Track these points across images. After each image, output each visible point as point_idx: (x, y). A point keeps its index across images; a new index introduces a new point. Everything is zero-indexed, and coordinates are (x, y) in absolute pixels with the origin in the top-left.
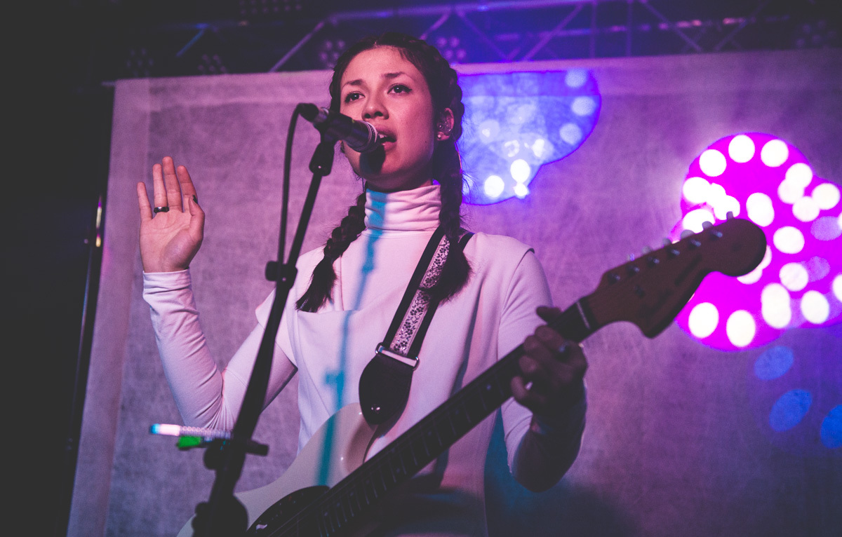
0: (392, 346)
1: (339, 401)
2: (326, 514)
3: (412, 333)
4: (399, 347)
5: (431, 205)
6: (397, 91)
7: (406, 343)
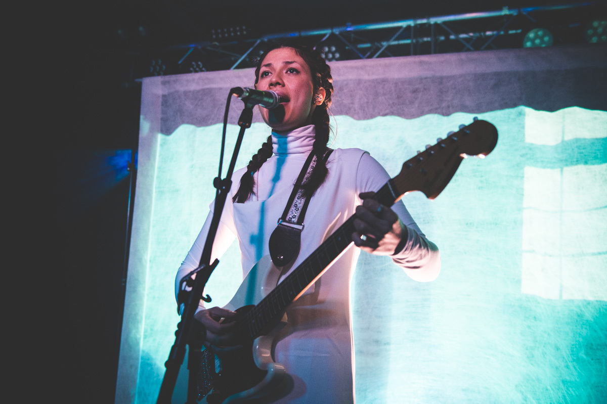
0: (287, 219)
1: (259, 255)
2: (253, 321)
3: (298, 210)
4: (291, 219)
5: (308, 137)
6: (291, 72)
7: (296, 216)
